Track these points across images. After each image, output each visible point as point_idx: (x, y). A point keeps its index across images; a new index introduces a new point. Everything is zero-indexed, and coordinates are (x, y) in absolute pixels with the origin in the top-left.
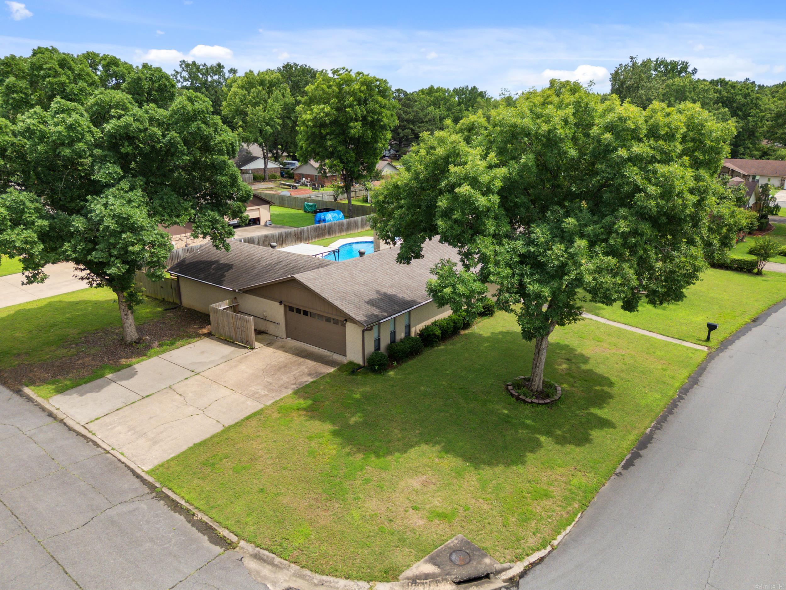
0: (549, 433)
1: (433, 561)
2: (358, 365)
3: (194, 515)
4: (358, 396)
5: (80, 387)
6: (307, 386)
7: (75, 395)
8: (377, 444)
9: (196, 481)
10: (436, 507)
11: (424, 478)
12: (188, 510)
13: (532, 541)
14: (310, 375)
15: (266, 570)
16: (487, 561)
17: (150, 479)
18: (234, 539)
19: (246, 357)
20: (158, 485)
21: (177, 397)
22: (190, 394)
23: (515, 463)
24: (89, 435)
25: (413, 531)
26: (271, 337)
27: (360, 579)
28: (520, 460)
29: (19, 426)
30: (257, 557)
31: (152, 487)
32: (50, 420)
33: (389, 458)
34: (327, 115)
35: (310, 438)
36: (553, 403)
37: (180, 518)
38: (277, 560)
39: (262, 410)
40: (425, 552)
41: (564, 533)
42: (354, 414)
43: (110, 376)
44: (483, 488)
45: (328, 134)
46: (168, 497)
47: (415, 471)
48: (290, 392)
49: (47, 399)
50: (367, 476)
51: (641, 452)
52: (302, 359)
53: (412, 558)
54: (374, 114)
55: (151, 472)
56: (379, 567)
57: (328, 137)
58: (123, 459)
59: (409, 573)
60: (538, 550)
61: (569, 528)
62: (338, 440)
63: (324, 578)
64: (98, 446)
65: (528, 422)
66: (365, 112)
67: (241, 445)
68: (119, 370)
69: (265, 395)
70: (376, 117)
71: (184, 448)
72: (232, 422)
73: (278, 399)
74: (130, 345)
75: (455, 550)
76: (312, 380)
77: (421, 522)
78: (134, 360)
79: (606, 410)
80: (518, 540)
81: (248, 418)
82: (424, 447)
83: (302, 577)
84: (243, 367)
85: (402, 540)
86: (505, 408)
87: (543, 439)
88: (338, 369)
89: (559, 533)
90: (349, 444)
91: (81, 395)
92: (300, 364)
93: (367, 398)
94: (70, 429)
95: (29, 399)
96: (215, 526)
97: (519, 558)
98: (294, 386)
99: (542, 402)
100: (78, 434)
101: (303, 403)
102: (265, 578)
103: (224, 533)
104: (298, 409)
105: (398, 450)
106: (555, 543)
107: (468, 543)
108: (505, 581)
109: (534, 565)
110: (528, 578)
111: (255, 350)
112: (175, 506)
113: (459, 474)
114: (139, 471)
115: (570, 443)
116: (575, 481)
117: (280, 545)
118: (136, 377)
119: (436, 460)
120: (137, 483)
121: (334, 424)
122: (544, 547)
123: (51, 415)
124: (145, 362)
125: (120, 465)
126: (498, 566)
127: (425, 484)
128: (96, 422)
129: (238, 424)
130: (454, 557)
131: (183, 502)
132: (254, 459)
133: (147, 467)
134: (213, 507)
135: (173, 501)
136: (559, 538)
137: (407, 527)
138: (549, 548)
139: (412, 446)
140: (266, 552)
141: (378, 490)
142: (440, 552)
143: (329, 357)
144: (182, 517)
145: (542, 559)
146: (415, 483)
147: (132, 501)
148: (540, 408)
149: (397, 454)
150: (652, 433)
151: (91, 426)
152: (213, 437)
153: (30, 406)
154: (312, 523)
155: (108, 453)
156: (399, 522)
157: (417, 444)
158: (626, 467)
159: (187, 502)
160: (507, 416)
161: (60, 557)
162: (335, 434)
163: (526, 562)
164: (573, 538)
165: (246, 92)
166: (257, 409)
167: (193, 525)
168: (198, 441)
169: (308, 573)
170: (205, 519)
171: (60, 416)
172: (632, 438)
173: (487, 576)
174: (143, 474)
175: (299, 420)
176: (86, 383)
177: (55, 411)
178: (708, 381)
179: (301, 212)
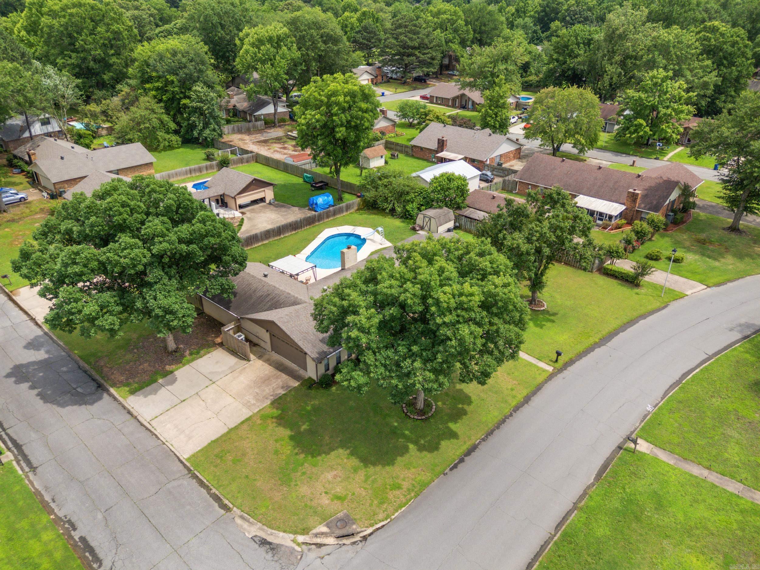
0: (416, 443)
1: (328, 526)
2: (314, 380)
3: (211, 489)
4: (309, 408)
5: (144, 390)
6: (280, 398)
7: (141, 397)
8: (314, 447)
9: (212, 468)
10: (337, 492)
11: (335, 473)
12: (208, 487)
13: (381, 516)
14: (282, 387)
15: (245, 525)
16: (354, 527)
17: (188, 464)
18: (231, 506)
19: (244, 368)
20: (192, 468)
21: (201, 402)
22: (209, 401)
23: (388, 464)
24: (153, 430)
25: (322, 507)
26: (262, 350)
27: (290, 533)
28: (391, 462)
29: (112, 421)
30: (242, 517)
31: (189, 470)
32: (128, 416)
33: (319, 458)
34: (318, 121)
35: (276, 441)
36: (427, 419)
37: (204, 491)
38: (251, 520)
39: (251, 417)
40: (324, 520)
41: (399, 511)
42: (304, 424)
43: (160, 381)
44: (366, 481)
45: (318, 135)
46: (198, 477)
47: (332, 468)
48: (269, 402)
49: (125, 398)
50: (304, 470)
51: (466, 458)
52: (280, 373)
53: (318, 523)
54: (357, 119)
55: (188, 459)
56: (301, 527)
57: (319, 138)
58: (173, 449)
59: (315, 531)
60: (383, 521)
61: (403, 509)
62: (292, 443)
63: (273, 531)
64: (159, 439)
65: (407, 432)
66: (349, 118)
67: (237, 444)
68: (166, 376)
69: (254, 404)
70: (358, 122)
71: (206, 444)
72: (233, 426)
73: (261, 408)
74: (171, 353)
75: (340, 520)
76: (283, 393)
77: (327, 502)
78: (174, 367)
79: (458, 425)
80: (374, 515)
81: (243, 423)
82: (341, 451)
83: (263, 530)
84: (242, 378)
85: (315, 512)
86: (397, 421)
87: (411, 446)
88: (301, 384)
89: (397, 511)
90: (298, 446)
91: (145, 397)
92: (277, 378)
93: (316, 410)
94: (142, 425)
95: (115, 399)
96: (222, 497)
97: (372, 525)
98: (272, 397)
99: (420, 418)
100: (147, 429)
101: (276, 412)
102: (245, 529)
103: (226, 502)
104: (272, 418)
105: (325, 453)
106: (393, 517)
107: (348, 516)
108: (361, 537)
109: (378, 529)
110: (372, 536)
111: (251, 362)
112: (201, 483)
113: (355, 470)
114: (181, 458)
115: (426, 450)
116: (419, 478)
117: (253, 512)
118: (177, 382)
119: (345, 460)
120: (181, 467)
121: (291, 430)
122: (386, 519)
123: (129, 412)
124: (181, 369)
125: (171, 453)
126: (359, 530)
127: (335, 477)
128: (156, 420)
129: (236, 428)
130: (339, 524)
131: (205, 481)
132: (244, 455)
133: (186, 456)
134: (221, 486)
135: (200, 480)
136: (396, 514)
137: (319, 504)
138: (389, 520)
139: (334, 450)
140: (246, 515)
141: (309, 479)
142: (332, 520)
143: (297, 371)
144: (205, 491)
145: (383, 526)
146: (329, 476)
147: (178, 479)
148: (419, 422)
149: (324, 455)
150: (479, 444)
151: (153, 423)
152: (221, 436)
153: (115, 404)
154: (270, 498)
155: (164, 444)
156: (316, 501)
157: (337, 448)
158: (451, 469)
159: (207, 481)
160: (396, 427)
161: (146, 512)
162: (292, 438)
163: (374, 528)
164: (403, 515)
165: (257, 50)
166: (248, 416)
167: (210, 496)
168: (213, 438)
169: (266, 528)
170: (217, 492)
171: (135, 414)
172: (465, 448)
173: (353, 534)
174: (184, 461)
175: (271, 425)
176: (147, 386)
177: (131, 410)
178: (536, 400)
179: (301, 181)
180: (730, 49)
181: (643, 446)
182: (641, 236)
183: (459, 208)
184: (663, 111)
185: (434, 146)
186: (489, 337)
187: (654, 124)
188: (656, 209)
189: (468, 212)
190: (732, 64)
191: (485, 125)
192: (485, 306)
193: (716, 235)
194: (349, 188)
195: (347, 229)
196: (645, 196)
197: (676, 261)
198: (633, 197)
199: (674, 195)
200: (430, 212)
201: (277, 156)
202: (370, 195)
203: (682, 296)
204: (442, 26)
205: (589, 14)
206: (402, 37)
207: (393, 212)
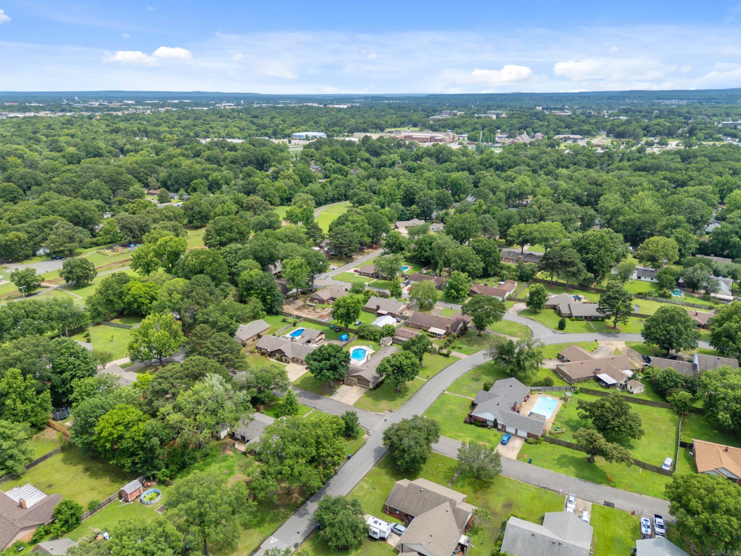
43: (334, 393)
74: (332, 387)
79: (407, 393)
84: (354, 390)
87: (398, 398)
88: (370, 390)
92: (362, 389)
93: (376, 394)
111: (354, 387)
118: (339, 393)
128: (340, 400)
150: (413, 396)
166: (361, 397)
172: (410, 397)
178: (424, 387)
179: (328, 328)
180: (488, 250)
181: (446, 392)
182: (450, 341)
183: (393, 336)
184: (460, 287)
185: (375, 308)
186: (413, 370)
187: (458, 291)
188: (455, 331)
189: (396, 337)
190: (490, 256)
191: (392, 295)
192: (411, 364)
193: (475, 337)
194: (351, 331)
195: (357, 347)
196: (451, 327)
197: (460, 348)
198: (448, 328)
199: (461, 325)
200: (385, 339)
201: (310, 317)
202: (362, 334)
203: (460, 359)
204: (357, 228)
205: (432, 201)
206: (340, 240)
207: (370, 339)
